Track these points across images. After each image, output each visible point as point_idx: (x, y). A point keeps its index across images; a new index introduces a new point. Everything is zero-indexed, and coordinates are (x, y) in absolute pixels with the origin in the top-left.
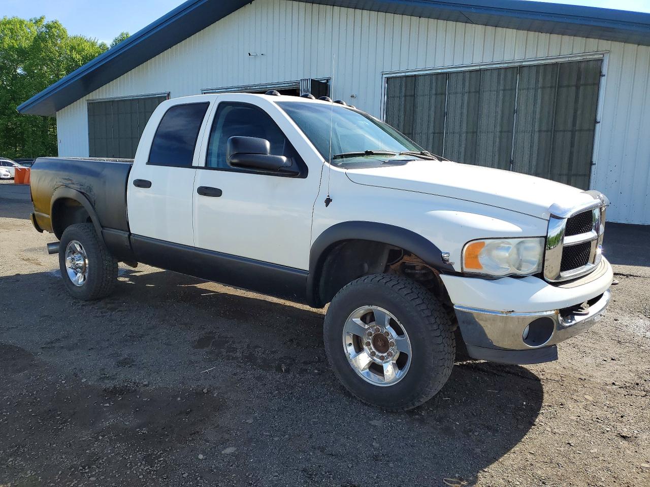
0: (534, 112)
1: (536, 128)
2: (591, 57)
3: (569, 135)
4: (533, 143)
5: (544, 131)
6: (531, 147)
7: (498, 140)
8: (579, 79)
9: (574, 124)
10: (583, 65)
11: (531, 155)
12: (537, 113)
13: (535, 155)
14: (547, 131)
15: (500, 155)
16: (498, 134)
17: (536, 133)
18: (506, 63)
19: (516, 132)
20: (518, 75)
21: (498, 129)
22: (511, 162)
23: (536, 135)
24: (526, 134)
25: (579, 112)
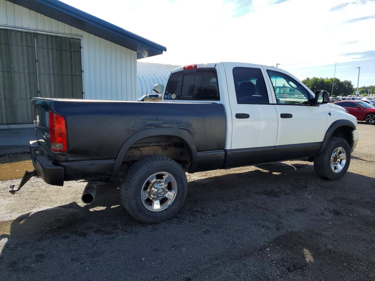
0: (49, 63)
1: (51, 72)
2: (75, 37)
3: (70, 77)
4: (51, 81)
5: (57, 74)
6: (50, 83)
7: (27, 78)
8: (70, 47)
9: (72, 72)
10: (71, 40)
11: (50, 88)
12: (50, 63)
13: (53, 88)
14: (58, 74)
15: (30, 87)
16: (27, 74)
17: (51, 75)
18: (26, 29)
19: (39, 74)
20: (35, 39)
21: (27, 71)
22: (38, 92)
23: (52, 77)
24: (45, 75)
25: (73, 66)
